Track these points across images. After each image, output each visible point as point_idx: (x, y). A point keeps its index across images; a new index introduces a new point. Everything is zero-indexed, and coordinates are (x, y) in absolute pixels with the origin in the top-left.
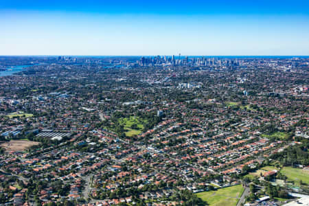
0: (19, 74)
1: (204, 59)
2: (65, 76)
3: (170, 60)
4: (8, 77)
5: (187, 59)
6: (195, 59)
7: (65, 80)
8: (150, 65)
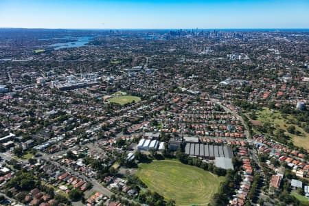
0: (89, 44)
1: (216, 32)
2: (125, 46)
3: (189, 32)
4: (84, 47)
5: (202, 32)
6: (208, 32)
7: (128, 50)
8: (177, 36)
